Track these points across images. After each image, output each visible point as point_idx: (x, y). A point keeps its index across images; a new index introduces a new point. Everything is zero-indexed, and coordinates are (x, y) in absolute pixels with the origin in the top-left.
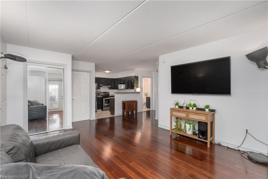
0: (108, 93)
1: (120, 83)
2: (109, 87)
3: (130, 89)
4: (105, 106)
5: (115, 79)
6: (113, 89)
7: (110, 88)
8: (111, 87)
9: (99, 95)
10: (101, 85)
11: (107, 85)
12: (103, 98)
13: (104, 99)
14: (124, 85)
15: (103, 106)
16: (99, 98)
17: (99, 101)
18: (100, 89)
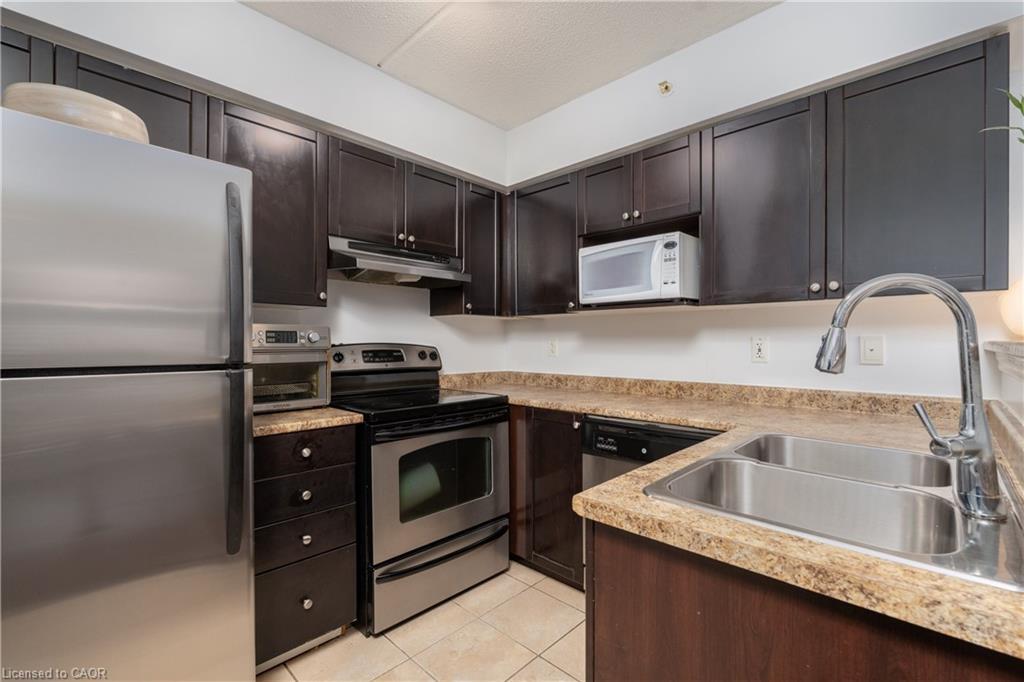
0: (427, 363)
8: (468, 278)
9: (312, 393)
11: (417, 253)
12: (360, 440)
15: (377, 573)
16: (306, 452)
17: (306, 495)
18: (322, 295)
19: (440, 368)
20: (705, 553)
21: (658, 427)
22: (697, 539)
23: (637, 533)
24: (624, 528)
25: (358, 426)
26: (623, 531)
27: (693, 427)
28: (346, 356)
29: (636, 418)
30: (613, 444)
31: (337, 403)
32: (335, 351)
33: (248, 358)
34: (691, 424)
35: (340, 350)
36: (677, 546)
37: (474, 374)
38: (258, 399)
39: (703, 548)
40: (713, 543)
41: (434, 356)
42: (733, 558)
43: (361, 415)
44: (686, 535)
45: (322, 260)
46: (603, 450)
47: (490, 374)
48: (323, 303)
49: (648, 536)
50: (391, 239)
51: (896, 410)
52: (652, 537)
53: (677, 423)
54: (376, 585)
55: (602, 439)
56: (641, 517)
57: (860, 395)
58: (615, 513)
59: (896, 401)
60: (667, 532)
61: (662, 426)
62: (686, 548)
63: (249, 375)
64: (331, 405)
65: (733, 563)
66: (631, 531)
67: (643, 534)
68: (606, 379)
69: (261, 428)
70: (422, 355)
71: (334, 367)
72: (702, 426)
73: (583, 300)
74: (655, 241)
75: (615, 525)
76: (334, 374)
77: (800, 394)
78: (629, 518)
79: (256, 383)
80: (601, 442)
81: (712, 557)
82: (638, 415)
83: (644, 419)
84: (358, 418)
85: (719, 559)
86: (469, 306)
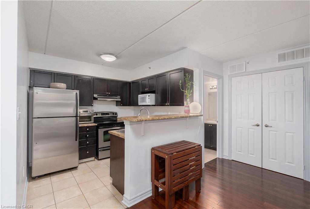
0: (115, 115)
1: (141, 90)
2: (117, 101)
3: (171, 105)
4: (105, 149)
5: (130, 83)
6: (127, 105)
7: (119, 103)
8: (120, 100)
9: (91, 121)
10: (95, 96)
11: (111, 96)
12: (97, 128)
13: (101, 132)
14: (153, 95)
15: (99, 149)
16: (88, 129)
17: (88, 136)
18: (92, 104)
19: (117, 116)
25: (96, 126)
28: (98, 114)
31: (94, 122)
32: (96, 113)
33: (78, 116)
35: (97, 113)
38: (80, 122)
41: (116, 114)
45: (93, 98)
48: (93, 106)
50: (105, 94)
54: (99, 152)
63: (78, 118)
64: (94, 123)
69: (80, 125)
70: (113, 114)
71: (95, 116)
73: (139, 104)
74: (147, 95)
76: (94, 118)
79: (79, 119)
84: (96, 124)
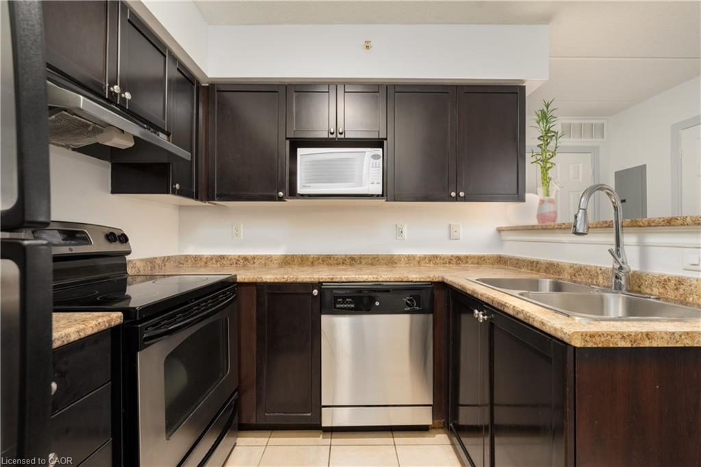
0: (117, 247)
19: (128, 253)
20: (679, 345)
21: (383, 285)
22: (673, 337)
23: (630, 346)
24: (619, 346)
25: (114, 331)
26: (618, 348)
27: (411, 282)
29: (369, 280)
30: (351, 303)
34: (411, 280)
36: (660, 346)
37: (156, 258)
39: (677, 342)
40: (683, 337)
41: (124, 239)
42: (695, 342)
43: (120, 314)
44: (665, 337)
46: (342, 308)
47: (169, 258)
49: (638, 346)
50: (101, 87)
51: (467, 262)
52: (642, 346)
53: (400, 280)
55: (341, 300)
56: (633, 334)
57: (452, 256)
58: (611, 337)
59: (467, 257)
60: (652, 338)
61: (385, 284)
62: (666, 345)
65: (695, 345)
66: (625, 346)
67: (635, 346)
68: (293, 256)
70: (110, 238)
72: (418, 280)
73: (300, 190)
74: (365, 152)
75: (611, 345)
77: (425, 257)
78: (623, 337)
80: (340, 303)
81: (682, 345)
82: (371, 278)
83: (376, 280)
84: (117, 318)
85: (687, 346)
86: (177, 186)
